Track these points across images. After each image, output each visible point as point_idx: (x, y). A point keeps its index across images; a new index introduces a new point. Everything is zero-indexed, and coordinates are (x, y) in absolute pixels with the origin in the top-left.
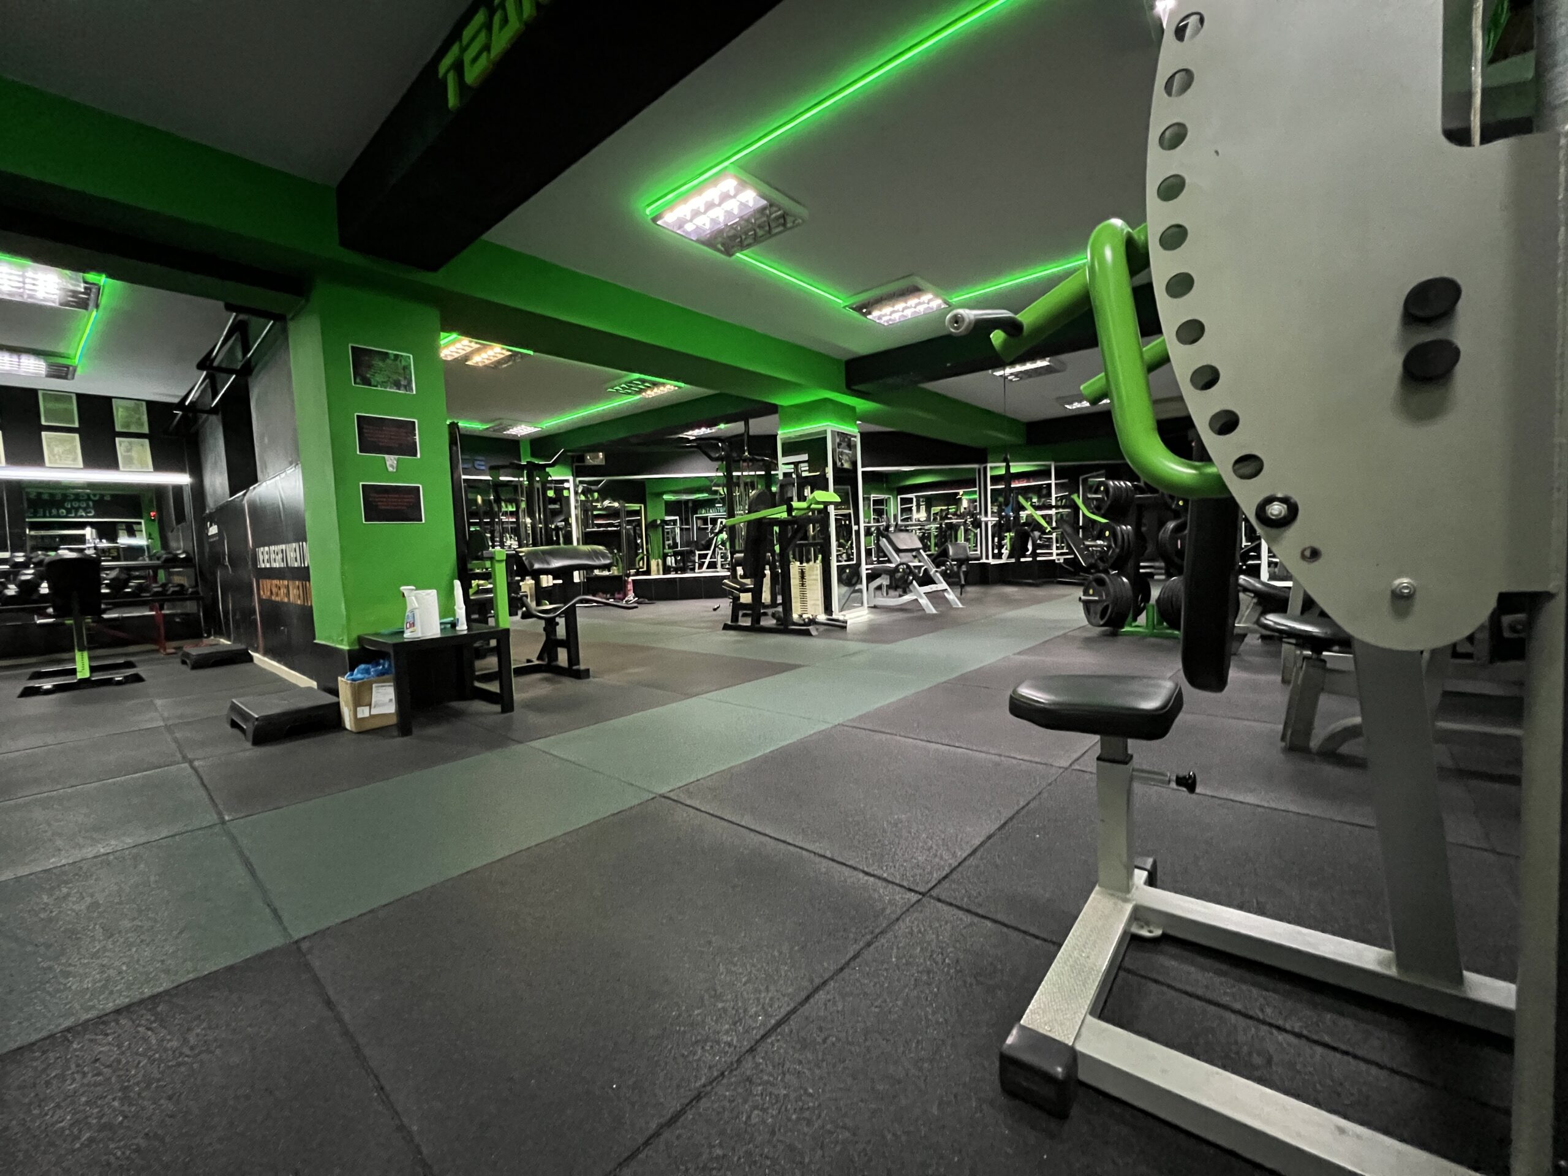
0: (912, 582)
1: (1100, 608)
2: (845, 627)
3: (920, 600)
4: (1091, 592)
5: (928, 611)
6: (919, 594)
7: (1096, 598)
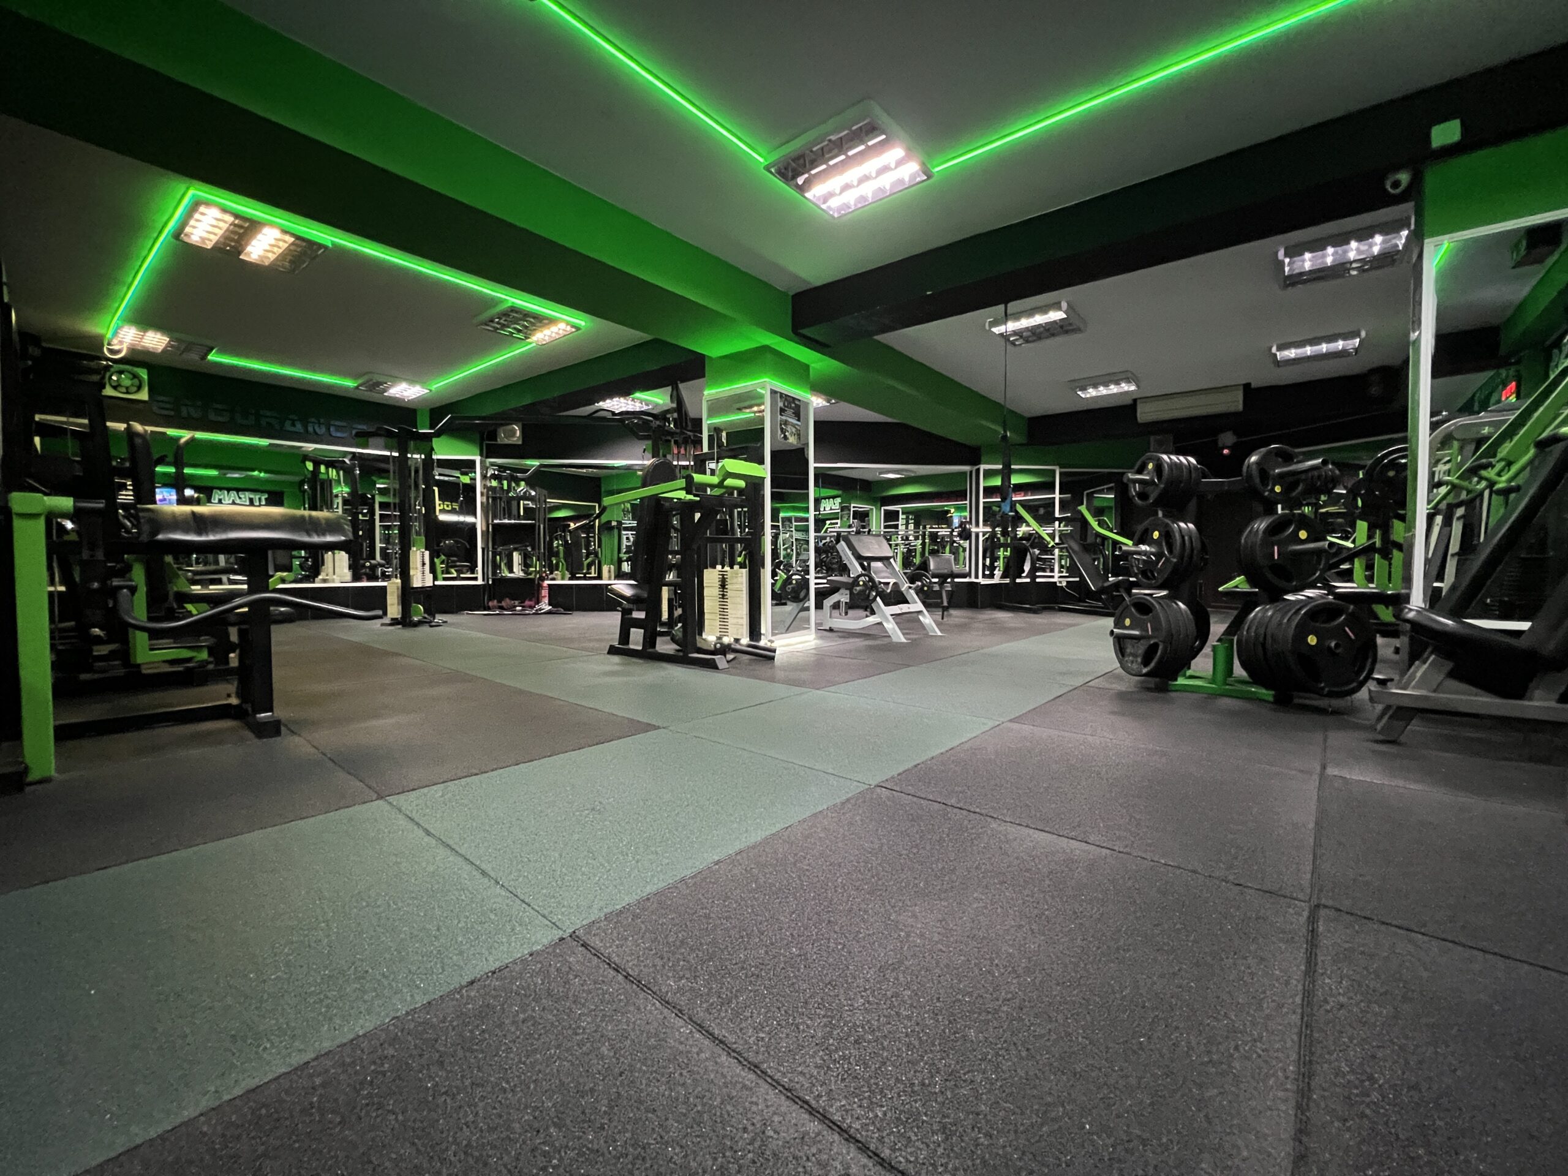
0: (875, 599)
1: (1141, 648)
2: (773, 658)
3: (885, 624)
4: (1128, 622)
5: (895, 639)
6: (885, 615)
7: (1136, 633)
